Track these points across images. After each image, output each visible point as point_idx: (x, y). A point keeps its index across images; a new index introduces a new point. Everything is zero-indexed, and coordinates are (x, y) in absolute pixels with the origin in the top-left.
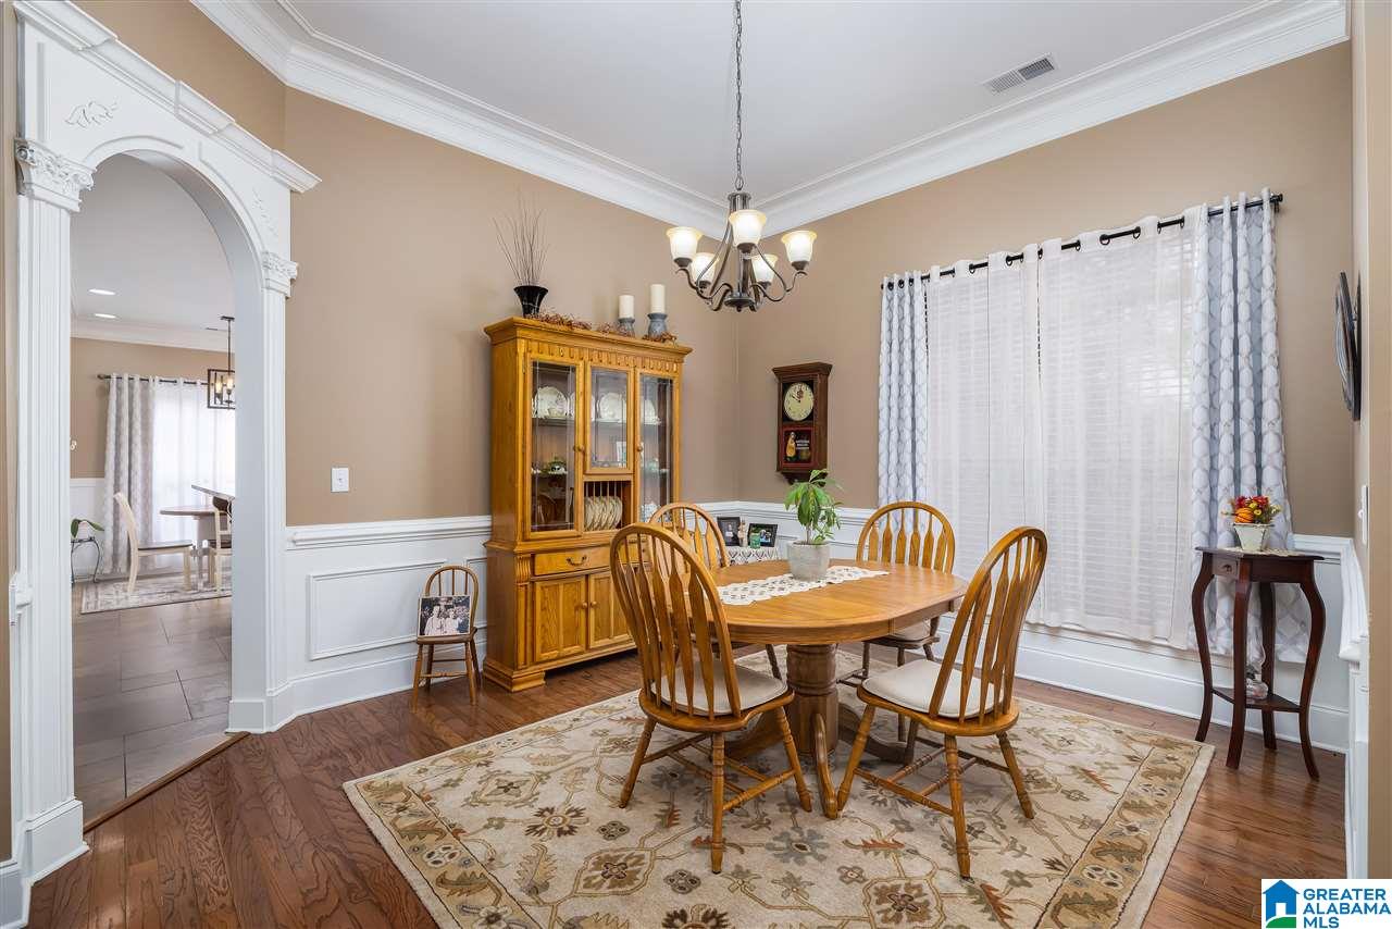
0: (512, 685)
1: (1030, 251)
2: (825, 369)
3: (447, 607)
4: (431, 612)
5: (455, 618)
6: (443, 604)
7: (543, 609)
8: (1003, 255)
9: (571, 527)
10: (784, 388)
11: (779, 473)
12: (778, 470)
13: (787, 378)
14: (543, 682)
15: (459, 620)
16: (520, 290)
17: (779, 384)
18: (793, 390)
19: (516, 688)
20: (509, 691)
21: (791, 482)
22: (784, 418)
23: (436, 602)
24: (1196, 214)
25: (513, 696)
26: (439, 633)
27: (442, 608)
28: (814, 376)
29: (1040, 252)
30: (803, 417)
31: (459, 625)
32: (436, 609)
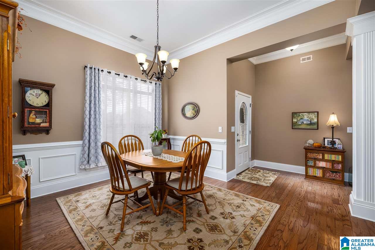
1: (129, 76)
11: (20, 130)
12: (21, 128)
13: (28, 85)
17: (22, 88)
18: (33, 92)
21: (24, 134)
22: (27, 104)
24: (154, 83)
28: (46, 88)
30: (41, 105)
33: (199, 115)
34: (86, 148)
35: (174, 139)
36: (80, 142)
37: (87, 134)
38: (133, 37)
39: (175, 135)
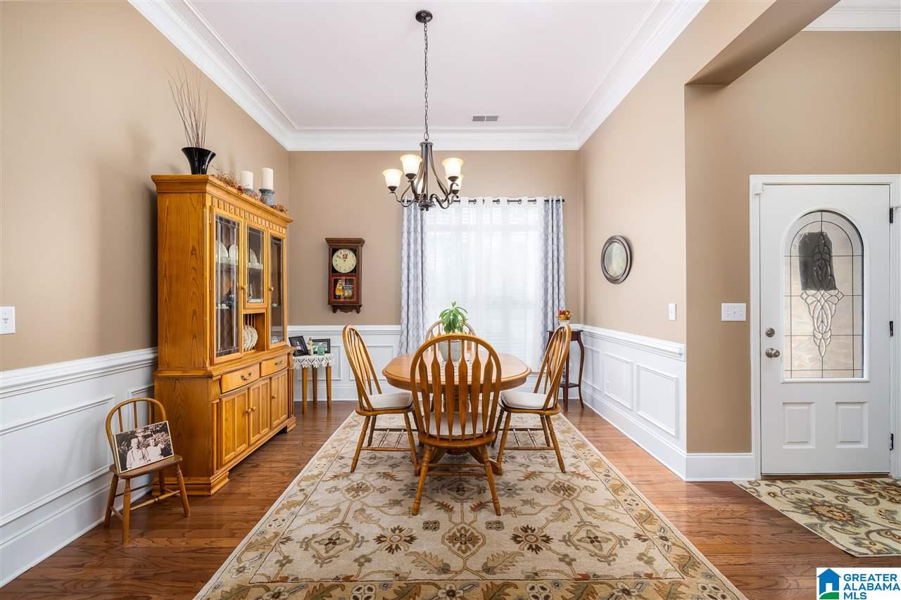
0: (210, 489)
1: (479, 200)
2: (360, 242)
3: (145, 437)
4: (129, 445)
5: (156, 445)
6: (140, 435)
7: (226, 420)
8: (467, 199)
9: (238, 351)
10: (334, 251)
11: (330, 306)
12: (329, 303)
13: (334, 246)
14: (228, 480)
15: (161, 446)
16: (188, 151)
17: (329, 249)
18: (341, 253)
19: (213, 491)
20: (209, 496)
21: (334, 311)
22: (333, 271)
23: (133, 435)
24: (541, 200)
25: (212, 498)
26: (143, 463)
27: (140, 439)
28: (355, 246)
29: (484, 201)
30: (348, 270)
31: (162, 450)
32: (134, 442)
33: (632, 269)
34: (404, 339)
35: (592, 335)
36: (396, 328)
37: (404, 315)
38: (476, 119)
39: (593, 324)
